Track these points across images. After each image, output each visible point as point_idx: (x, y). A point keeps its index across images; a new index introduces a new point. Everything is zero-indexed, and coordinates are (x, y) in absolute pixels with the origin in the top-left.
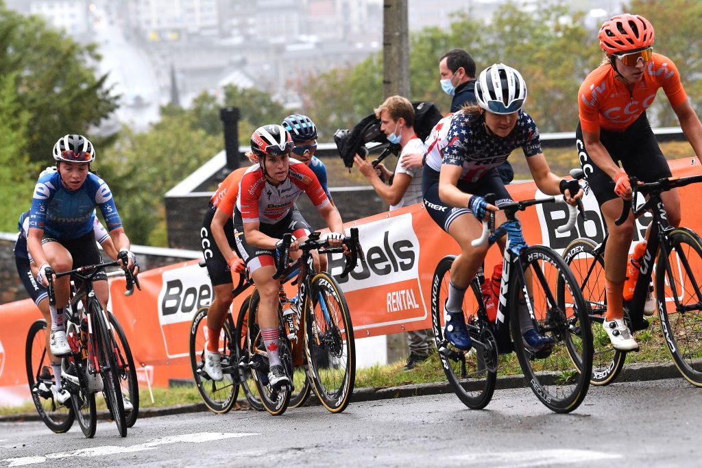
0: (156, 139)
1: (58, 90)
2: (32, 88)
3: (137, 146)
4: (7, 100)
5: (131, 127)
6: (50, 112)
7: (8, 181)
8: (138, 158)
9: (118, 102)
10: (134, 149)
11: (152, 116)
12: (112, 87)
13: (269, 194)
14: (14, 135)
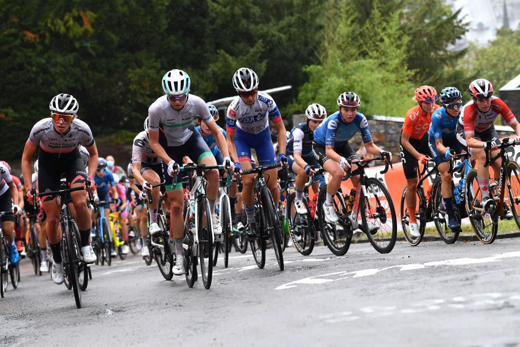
0: (493, 52)
1: (427, 21)
2: (410, 20)
3: (480, 57)
4: (394, 29)
5: (476, 44)
6: (421, 36)
7: (394, 82)
8: (480, 64)
9: (467, 28)
10: (478, 59)
11: (491, 36)
12: (464, 18)
13: (480, 117)
14: (398, 51)
